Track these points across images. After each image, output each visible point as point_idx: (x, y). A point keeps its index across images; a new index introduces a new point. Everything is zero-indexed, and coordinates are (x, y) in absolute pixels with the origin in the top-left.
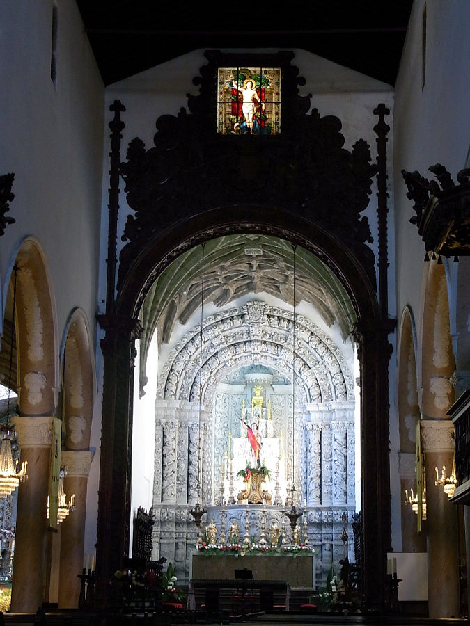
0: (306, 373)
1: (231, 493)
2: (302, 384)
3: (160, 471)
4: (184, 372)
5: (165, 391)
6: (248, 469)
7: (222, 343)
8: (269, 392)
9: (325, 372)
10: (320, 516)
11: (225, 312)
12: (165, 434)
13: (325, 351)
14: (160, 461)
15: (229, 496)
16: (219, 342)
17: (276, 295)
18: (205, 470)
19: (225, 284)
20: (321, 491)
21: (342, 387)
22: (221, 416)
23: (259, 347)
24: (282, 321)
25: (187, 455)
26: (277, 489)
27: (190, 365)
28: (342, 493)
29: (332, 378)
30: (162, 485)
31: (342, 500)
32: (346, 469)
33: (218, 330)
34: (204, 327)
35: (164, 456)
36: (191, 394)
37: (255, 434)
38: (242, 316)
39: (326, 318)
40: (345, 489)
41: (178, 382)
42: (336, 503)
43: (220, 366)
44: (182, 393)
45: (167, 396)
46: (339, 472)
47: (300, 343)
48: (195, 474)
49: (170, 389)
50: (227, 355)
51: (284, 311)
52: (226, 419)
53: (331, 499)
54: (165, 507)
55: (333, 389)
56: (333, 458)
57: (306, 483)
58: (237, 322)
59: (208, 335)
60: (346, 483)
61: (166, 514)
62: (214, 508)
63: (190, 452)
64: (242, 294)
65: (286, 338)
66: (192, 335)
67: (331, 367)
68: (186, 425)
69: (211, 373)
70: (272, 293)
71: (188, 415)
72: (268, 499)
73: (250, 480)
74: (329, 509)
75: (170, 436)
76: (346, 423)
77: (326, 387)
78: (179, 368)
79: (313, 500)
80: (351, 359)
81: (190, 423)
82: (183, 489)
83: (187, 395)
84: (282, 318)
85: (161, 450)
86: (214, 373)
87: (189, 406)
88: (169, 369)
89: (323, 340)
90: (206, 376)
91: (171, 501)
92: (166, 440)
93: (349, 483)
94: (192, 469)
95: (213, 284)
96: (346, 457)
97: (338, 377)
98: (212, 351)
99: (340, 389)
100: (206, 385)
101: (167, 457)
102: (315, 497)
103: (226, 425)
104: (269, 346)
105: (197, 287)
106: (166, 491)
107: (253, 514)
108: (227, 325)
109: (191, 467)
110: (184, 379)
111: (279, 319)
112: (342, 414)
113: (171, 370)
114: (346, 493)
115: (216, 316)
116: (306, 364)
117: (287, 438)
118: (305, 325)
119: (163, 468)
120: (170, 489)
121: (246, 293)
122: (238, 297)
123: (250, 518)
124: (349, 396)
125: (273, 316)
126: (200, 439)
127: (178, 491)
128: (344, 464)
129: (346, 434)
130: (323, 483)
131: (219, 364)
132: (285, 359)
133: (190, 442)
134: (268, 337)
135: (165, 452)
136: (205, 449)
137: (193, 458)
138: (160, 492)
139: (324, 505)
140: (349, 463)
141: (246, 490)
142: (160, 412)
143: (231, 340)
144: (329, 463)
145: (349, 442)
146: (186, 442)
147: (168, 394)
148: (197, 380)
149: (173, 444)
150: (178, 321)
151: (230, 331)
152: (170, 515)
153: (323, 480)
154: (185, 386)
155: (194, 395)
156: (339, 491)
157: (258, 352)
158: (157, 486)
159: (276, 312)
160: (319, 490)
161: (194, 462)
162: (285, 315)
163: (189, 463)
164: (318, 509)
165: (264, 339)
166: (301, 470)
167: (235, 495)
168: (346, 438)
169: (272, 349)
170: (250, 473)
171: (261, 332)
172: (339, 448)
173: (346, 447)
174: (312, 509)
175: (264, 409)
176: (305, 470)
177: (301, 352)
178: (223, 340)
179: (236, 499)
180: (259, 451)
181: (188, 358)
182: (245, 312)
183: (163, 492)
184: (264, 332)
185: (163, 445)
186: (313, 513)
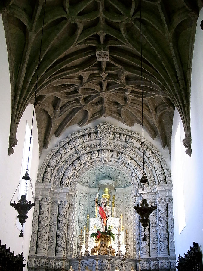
0: (138, 169)
1: (87, 249)
2: (136, 177)
3: (36, 232)
4: (57, 168)
5: (43, 179)
6: (98, 232)
7: (83, 150)
8: (114, 193)
9: (151, 167)
10: (150, 265)
11: (85, 130)
12: (41, 207)
13: (151, 154)
14: (37, 225)
15: (85, 251)
16: (80, 149)
17: (118, 119)
18: (69, 234)
19: (84, 106)
20: (150, 248)
21: (163, 176)
22: (83, 207)
23: (107, 153)
24: (122, 135)
25: (56, 222)
26: (119, 246)
27: (61, 163)
28: (166, 247)
29: (156, 171)
30: (37, 242)
31: (165, 252)
32: (167, 231)
33: (80, 141)
34: (71, 138)
35: (39, 222)
36: (61, 183)
37: (104, 209)
38: (96, 133)
39: (151, 133)
40: (167, 245)
41: (52, 174)
42: (162, 254)
43: (82, 166)
44: (55, 182)
45: (44, 182)
46: (162, 232)
47: (134, 150)
48: (61, 235)
49: (47, 177)
50: (86, 159)
51: (123, 129)
52: (86, 209)
53: (157, 253)
54: (38, 257)
55: (156, 179)
56: (158, 224)
57: (139, 243)
58: (93, 136)
59: (73, 144)
60: (168, 241)
61: (38, 263)
62: (74, 260)
63: (58, 221)
64: (96, 118)
65: (125, 147)
66: (63, 143)
67: (155, 163)
68: (57, 202)
69: (75, 170)
70: (115, 117)
71: (58, 196)
72: (113, 252)
73: (100, 239)
74: (156, 259)
75: (45, 208)
76: (167, 199)
77: (152, 178)
78: (53, 164)
79: (144, 254)
80: (168, 159)
81: (59, 201)
82: (53, 246)
83: (59, 183)
84: (122, 134)
85: (37, 217)
86: (77, 170)
87: (59, 190)
88: (46, 165)
89: (150, 147)
90: (71, 171)
91: (43, 253)
92: (42, 211)
93: (170, 241)
94: (59, 232)
95: (76, 106)
96: (167, 223)
97: (160, 170)
98: (76, 155)
99: (161, 178)
100: (72, 178)
101: (41, 222)
102: (146, 251)
103: (86, 213)
104: (114, 152)
105: (66, 107)
106: (40, 246)
107: (102, 262)
108: (86, 138)
109: (59, 231)
110: (57, 173)
111: (120, 134)
112: (163, 194)
113: (48, 165)
114: (168, 248)
115: (79, 132)
116: (138, 164)
117: (125, 221)
118: (138, 138)
119: (38, 231)
120: (43, 245)
121: (99, 117)
122: (94, 120)
123: (99, 266)
124: (168, 182)
125: (117, 133)
126: (66, 212)
127: (49, 247)
128: (166, 227)
129: (167, 207)
130: (151, 242)
131: (81, 165)
132: (124, 161)
133: (59, 214)
134: (113, 147)
135: (41, 219)
136: (70, 220)
137: (61, 224)
138: (35, 247)
139: (152, 257)
140: (170, 226)
141: (96, 247)
142: (38, 192)
143: (89, 149)
144: (155, 227)
145: (169, 212)
146: (56, 213)
147: (45, 180)
148: (65, 174)
149: (46, 214)
150: (54, 135)
151: (88, 143)
152: (41, 263)
153: (151, 239)
154: (57, 177)
155: (63, 184)
156: (163, 246)
157: (107, 156)
158: (33, 243)
159: (118, 130)
160: (148, 247)
161: (61, 227)
162: (124, 132)
163: (58, 228)
164: (148, 260)
165: (110, 148)
166: (135, 234)
167: (89, 249)
168: (167, 210)
169: (116, 155)
170: (100, 234)
171: (108, 144)
172: (162, 216)
173: (167, 216)
174: (144, 260)
175: (110, 201)
176: (138, 234)
177: (135, 156)
178: (83, 148)
179: (90, 253)
180: (106, 221)
181: (59, 158)
182: (98, 129)
183: (37, 247)
184: (110, 144)
185: (40, 214)
186: (145, 263)
